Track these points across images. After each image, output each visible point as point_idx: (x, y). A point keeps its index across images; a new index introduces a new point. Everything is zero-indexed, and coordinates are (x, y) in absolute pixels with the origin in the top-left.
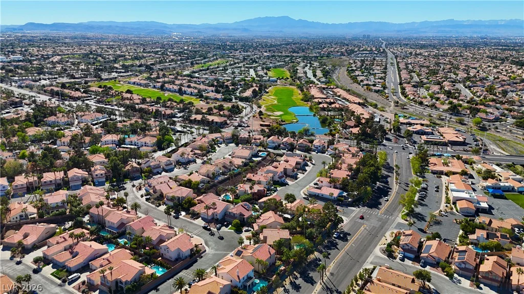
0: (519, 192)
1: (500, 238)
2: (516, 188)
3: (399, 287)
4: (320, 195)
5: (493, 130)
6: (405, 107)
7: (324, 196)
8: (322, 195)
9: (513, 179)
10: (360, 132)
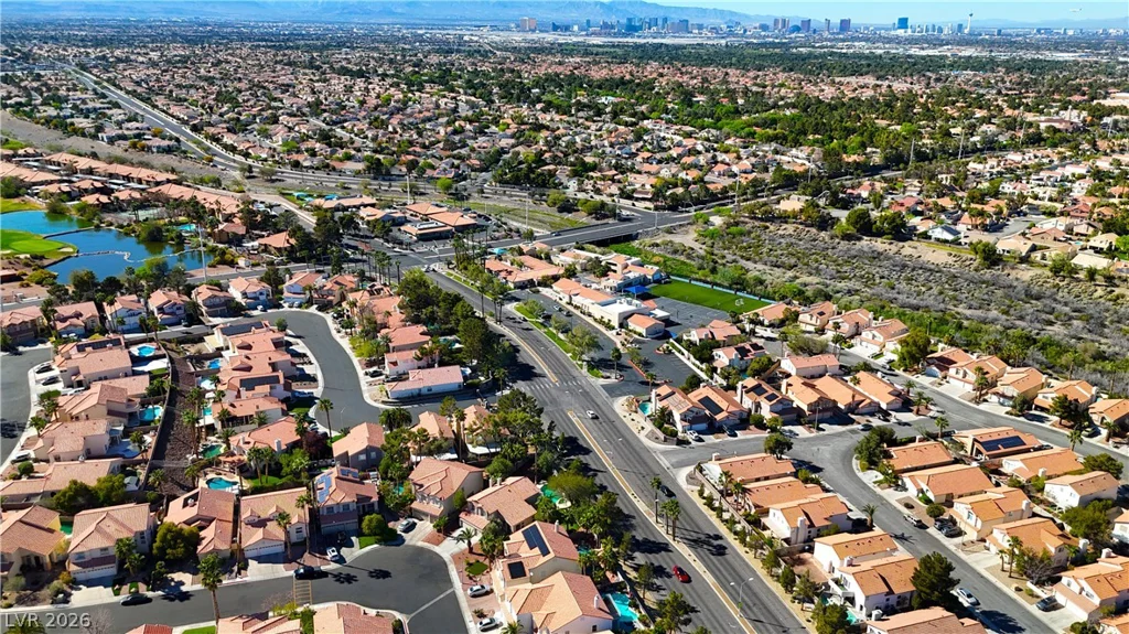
0: (655, 282)
1: (753, 352)
2: (650, 277)
3: (767, 478)
4: (425, 392)
5: (476, 195)
6: (273, 178)
7: (434, 390)
8: (430, 390)
9: (632, 264)
10: (293, 241)
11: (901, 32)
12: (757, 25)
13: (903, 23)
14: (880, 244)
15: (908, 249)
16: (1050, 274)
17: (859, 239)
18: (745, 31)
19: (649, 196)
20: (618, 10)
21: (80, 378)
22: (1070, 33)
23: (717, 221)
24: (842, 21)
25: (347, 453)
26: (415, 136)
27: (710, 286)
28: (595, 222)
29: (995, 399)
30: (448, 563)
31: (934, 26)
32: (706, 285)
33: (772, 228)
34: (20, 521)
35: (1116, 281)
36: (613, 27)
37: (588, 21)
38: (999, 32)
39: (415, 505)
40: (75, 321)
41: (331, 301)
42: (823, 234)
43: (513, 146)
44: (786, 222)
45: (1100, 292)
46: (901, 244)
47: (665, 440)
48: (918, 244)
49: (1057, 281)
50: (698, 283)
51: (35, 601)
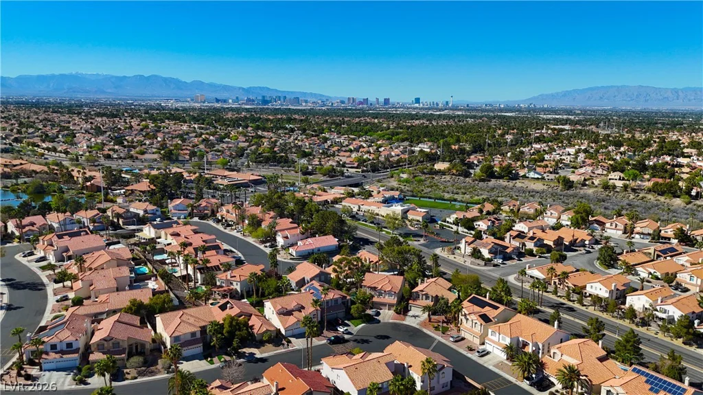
1: (497, 222)
5: (244, 169)
7: (321, 250)
8: (319, 250)
9: (383, 190)
10: (152, 187)
11: (417, 105)
12: (338, 101)
13: (417, 100)
14: (503, 182)
15: (519, 184)
16: (603, 190)
17: (490, 181)
18: (332, 104)
19: (355, 165)
20: (253, 92)
21: (71, 253)
22: (502, 106)
23: (405, 176)
24: (385, 99)
25: (304, 278)
26: (180, 142)
27: (433, 200)
28: (329, 179)
29: (637, 236)
30: (420, 328)
31: (433, 102)
32: (430, 200)
33: (436, 178)
34: (118, 321)
35: (638, 191)
36: (253, 101)
37: (237, 98)
38: (468, 105)
39: (375, 299)
40: (31, 228)
41: (207, 214)
42: (467, 179)
43: (248, 146)
44: (445, 175)
45: (632, 197)
46: (514, 182)
47: (485, 265)
48: (523, 181)
49: (607, 193)
50: (425, 199)
51: (153, 373)
